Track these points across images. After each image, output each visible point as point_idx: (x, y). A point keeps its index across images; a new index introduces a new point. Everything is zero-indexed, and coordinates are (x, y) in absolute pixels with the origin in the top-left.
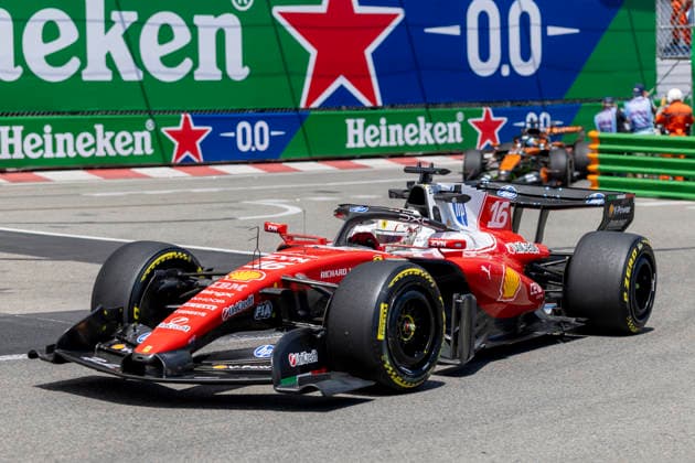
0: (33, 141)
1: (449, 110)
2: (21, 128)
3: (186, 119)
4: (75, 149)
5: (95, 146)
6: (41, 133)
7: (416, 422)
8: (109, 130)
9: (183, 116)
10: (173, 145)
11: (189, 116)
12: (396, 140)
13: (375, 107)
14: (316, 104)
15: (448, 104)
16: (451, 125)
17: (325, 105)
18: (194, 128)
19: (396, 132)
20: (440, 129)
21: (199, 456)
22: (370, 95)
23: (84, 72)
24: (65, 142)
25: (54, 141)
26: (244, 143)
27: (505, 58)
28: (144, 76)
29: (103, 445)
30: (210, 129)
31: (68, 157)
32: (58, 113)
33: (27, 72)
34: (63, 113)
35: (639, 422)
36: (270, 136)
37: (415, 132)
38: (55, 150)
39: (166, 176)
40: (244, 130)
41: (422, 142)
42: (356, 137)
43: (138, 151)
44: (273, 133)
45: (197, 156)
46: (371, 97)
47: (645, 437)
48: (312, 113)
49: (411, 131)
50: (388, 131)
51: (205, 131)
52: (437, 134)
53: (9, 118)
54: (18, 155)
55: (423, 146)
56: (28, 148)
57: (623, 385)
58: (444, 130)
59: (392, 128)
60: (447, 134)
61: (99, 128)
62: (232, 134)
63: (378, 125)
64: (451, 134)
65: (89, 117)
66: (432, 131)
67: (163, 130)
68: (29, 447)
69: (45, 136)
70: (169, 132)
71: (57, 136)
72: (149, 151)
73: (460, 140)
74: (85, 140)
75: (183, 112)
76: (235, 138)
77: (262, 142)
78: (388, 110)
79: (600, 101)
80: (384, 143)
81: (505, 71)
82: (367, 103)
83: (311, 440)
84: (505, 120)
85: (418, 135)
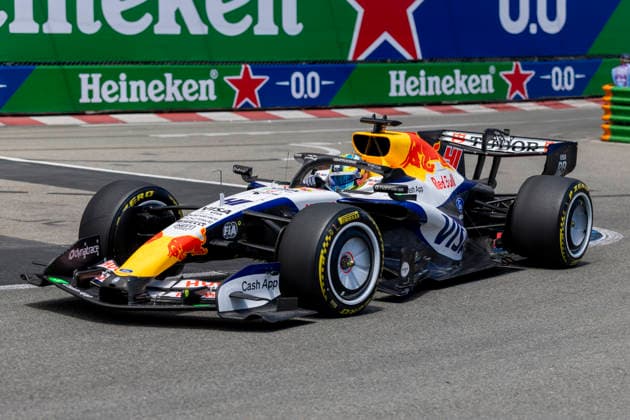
0: (110, 88)
1: (482, 64)
2: (99, 75)
3: (246, 69)
4: (147, 95)
5: (164, 92)
6: (117, 80)
7: (394, 352)
8: (178, 78)
9: (243, 66)
10: (235, 92)
11: (249, 66)
12: (434, 90)
13: (416, 61)
14: (362, 57)
15: (481, 59)
16: (484, 77)
17: (371, 58)
18: (253, 77)
19: (434, 83)
20: (474, 81)
21: (190, 380)
22: (411, 49)
23: (156, 27)
24: (138, 88)
25: (129, 87)
26: (298, 91)
27: (533, 18)
28: (209, 31)
29: (107, 368)
30: (267, 78)
31: (140, 102)
32: (132, 63)
33: (105, 25)
34: (137, 63)
35: (597, 356)
36: (321, 85)
37: (452, 82)
38: (129, 96)
39: (227, 119)
40: (298, 80)
41: (458, 92)
42: (398, 87)
43: (203, 97)
44: (324, 83)
45: (256, 103)
46: (412, 51)
47: (598, 370)
48: (359, 65)
49: (448, 82)
50: (427, 82)
51: (263, 80)
52: (471, 85)
53: (89, 67)
54: (96, 99)
55: (457, 95)
56: (106, 94)
57: (591, 321)
58: (478, 82)
59: (431, 79)
60: (480, 85)
61: (168, 76)
62: (287, 83)
63: (418, 76)
64: (484, 85)
65: (160, 66)
66: (466, 82)
67: (226, 79)
68: (40, 369)
69: (120, 83)
70: (230, 80)
71: (131, 83)
72: (213, 97)
73: (491, 90)
74: (156, 87)
75: (244, 62)
76: (290, 86)
77: (313, 90)
78: (427, 63)
79: (619, 57)
80: (423, 92)
81: (533, 29)
82: (408, 56)
83: (295, 367)
84: (533, 73)
85: (454, 86)
